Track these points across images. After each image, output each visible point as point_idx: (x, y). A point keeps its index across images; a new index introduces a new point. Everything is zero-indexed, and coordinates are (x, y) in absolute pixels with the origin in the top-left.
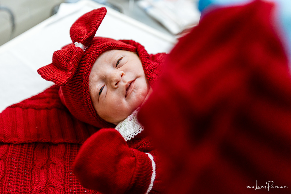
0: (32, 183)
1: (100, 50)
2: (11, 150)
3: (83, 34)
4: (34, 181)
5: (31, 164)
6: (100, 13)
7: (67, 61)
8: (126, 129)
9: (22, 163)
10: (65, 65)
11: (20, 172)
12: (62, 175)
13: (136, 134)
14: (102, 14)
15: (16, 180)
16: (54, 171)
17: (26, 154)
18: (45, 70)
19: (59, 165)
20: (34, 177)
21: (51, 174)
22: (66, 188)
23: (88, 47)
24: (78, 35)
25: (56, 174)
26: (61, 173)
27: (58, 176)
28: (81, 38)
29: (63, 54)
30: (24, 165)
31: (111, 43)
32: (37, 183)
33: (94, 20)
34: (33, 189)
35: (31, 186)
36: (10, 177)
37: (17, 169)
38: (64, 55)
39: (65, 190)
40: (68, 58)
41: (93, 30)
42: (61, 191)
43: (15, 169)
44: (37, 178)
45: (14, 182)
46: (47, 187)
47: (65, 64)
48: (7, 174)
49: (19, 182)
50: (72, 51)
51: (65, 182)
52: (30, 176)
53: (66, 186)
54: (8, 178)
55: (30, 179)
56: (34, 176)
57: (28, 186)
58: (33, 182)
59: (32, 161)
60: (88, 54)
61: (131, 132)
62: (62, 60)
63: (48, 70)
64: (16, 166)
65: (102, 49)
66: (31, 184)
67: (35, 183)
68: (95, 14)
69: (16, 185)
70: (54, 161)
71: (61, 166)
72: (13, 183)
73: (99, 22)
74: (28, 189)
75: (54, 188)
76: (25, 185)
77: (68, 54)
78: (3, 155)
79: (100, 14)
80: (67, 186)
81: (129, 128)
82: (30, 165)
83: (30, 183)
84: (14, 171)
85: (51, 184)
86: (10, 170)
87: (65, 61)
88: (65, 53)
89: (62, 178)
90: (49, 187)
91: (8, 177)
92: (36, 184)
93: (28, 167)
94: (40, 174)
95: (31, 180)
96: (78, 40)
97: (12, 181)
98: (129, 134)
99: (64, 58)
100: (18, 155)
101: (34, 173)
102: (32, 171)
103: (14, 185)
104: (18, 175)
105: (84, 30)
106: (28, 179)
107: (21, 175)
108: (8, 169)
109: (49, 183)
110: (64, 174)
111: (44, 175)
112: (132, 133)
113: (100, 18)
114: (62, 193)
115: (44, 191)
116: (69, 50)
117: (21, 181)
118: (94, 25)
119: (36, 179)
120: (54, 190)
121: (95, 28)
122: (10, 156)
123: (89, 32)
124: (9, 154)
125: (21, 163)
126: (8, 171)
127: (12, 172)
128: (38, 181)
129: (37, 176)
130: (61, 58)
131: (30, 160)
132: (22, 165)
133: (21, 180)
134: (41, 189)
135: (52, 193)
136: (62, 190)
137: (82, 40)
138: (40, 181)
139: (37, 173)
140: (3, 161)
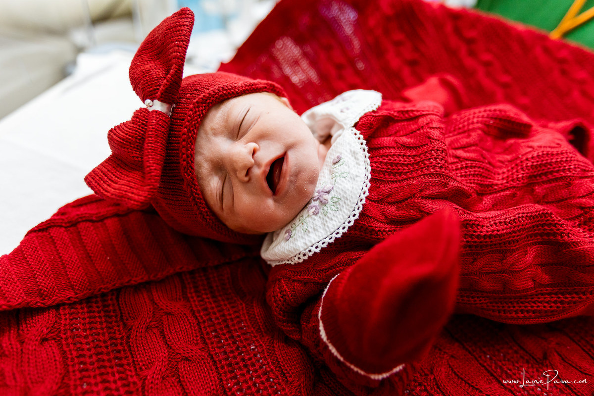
0: (138, 367)
1: (202, 107)
2: (65, 315)
3: (156, 80)
4: (142, 361)
5: (121, 328)
6: (179, 22)
7: (139, 148)
8: (309, 232)
9: (101, 331)
10: (137, 157)
11: (101, 353)
12: (195, 330)
13: (330, 239)
14: (185, 23)
15: (97, 372)
16: (175, 328)
17: (102, 312)
18: (100, 178)
19: (181, 314)
20: (137, 353)
21: (171, 335)
22: (213, 353)
23: (176, 105)
24: (147, 83)
25: (180, 332)
26: (191, 326)
27: (187, 334)
28: (155, 90)
29: (126, 134)
30: (107, 334)
31: (223, 88)
32: (149, 363)
33: (172, 42)
34: (145, 379)
35: (137, 375)
36: (81, 371)
37: (93, 349)
38: (129, 136)
39: (212, 358)
40: (139, 140)
41: (174, 66)
42: (204, 363)
43: (89, 350)
44: (146, 352)
45: (95, 377)
46: (173, 365)
47: (137, 155)
48: (73, 366)
49: (108, 373)
50: (143, 124)
51: (205, 343)
52: (129, 354)
53: (211, 350)
54: (79, 375)
55: (131, 361)
56: (138, 351)
57: (132, 376)
58: (139, 365)
59: (121, 323)
60: (180, 120)
61: (319, 236)
62: (128, 149)
63: (106, 176)
64: (88, 343)
65: (205, 103)
66: (136, 370)
67: (144, 365)
68: (169, 29)
69: (101, 382)
70: (167, 309)
71: (185, 314)
72: (93, 381)
73: (184, 44)
74: (134, 383)
75: (189, 360)
76: (123, 376)
77: (136, 131)
78: (49, 329)
79: (180, 26)
80: (212, 348)
81: (314, 228)
82: (119, 331)
83: (132, 368)
84: (88, 353)
85: (179, 356)
86: (76, 357)
87: (135, 149)
88: (131, 131)
89: (197, 336)
90: (178, 362)
91: (77, 373)
92: (147, 365)
93: (118, 336)
94: (147, 342)
95: (134, 361)
96: (150, 95)
97: (89, 377)
98: (317, 241)
99: (130, 143)
100: (84, 319)
101: (135, 345)
102: (128, 342)
103: (96, 384)
104: (99, 360)
105: (157, 70)
106: (124, 362)
107: (105, 357)
108: (71, 354)
109: (173, 354)
110: (197, 328)
111: (158, 342)
112: (321, 238)
113: (184, 35)
114: (208, 365)
115: (170, 375)
116: (136, 121)
117: (110, 370)
118: (173, 54)
119: (143, 355)
120: (190, 366)
121: (178, 59)
122: (68, 327)
123: (168, 72)
124: (63, 322)
125: (98, 334)
126: (72, 359)
127: (82, 359)
128: (148, 358)
129: (144, 349)
130: (124, 144)
131: (116, 322)
132: (101, 335)
133: (110, 367)
134: (162, 373)
135: (188, 372)
136: (207, 360)
137: (157, 93)
138: (154, 357)
139: (142, 343)
140: (53, 341)
